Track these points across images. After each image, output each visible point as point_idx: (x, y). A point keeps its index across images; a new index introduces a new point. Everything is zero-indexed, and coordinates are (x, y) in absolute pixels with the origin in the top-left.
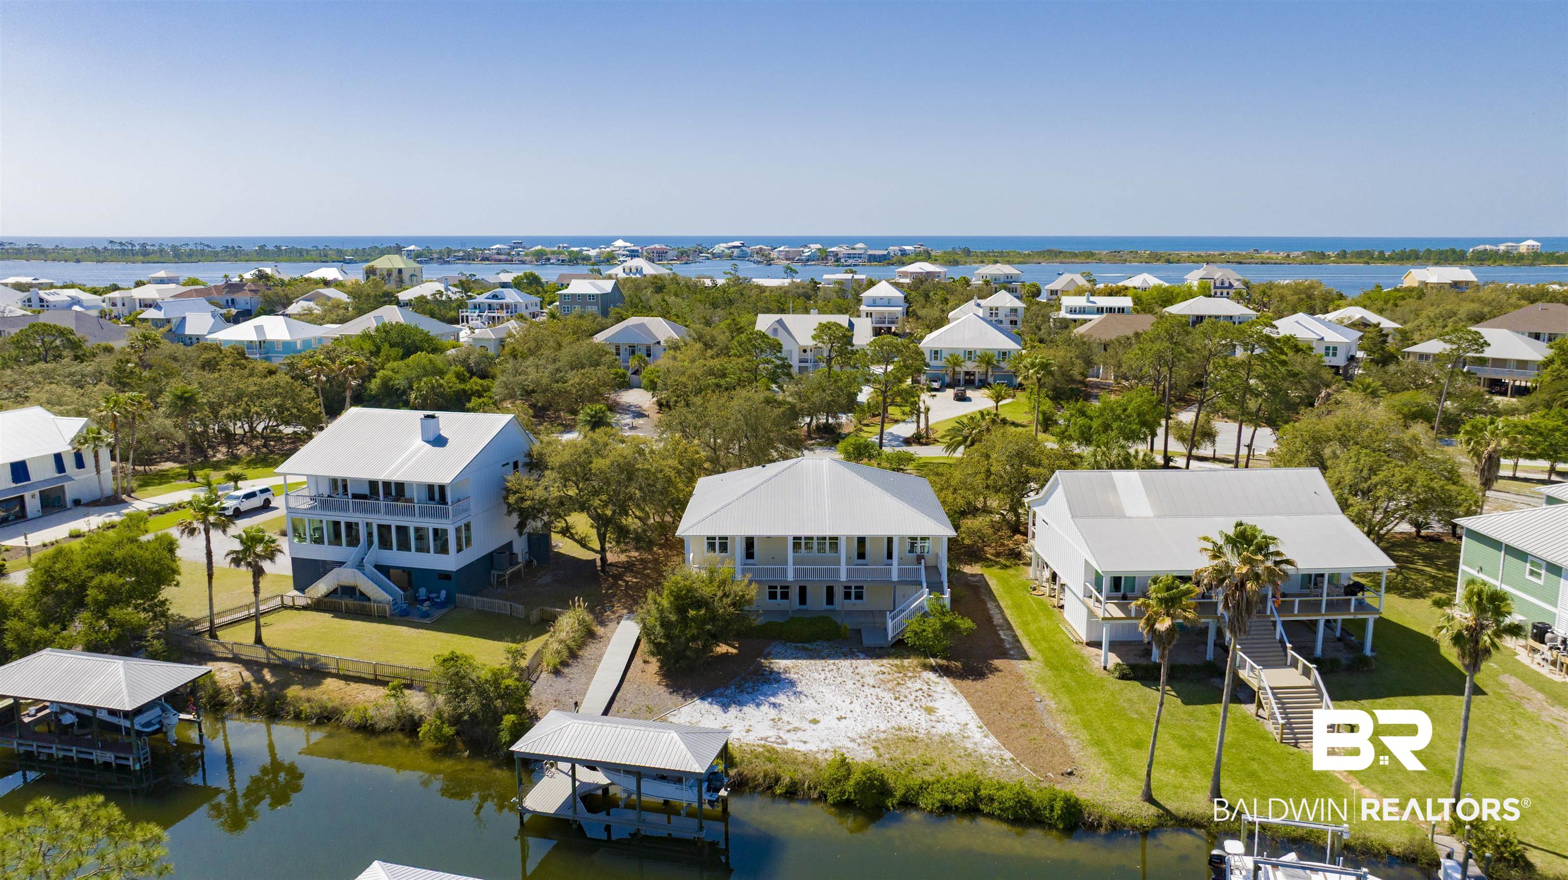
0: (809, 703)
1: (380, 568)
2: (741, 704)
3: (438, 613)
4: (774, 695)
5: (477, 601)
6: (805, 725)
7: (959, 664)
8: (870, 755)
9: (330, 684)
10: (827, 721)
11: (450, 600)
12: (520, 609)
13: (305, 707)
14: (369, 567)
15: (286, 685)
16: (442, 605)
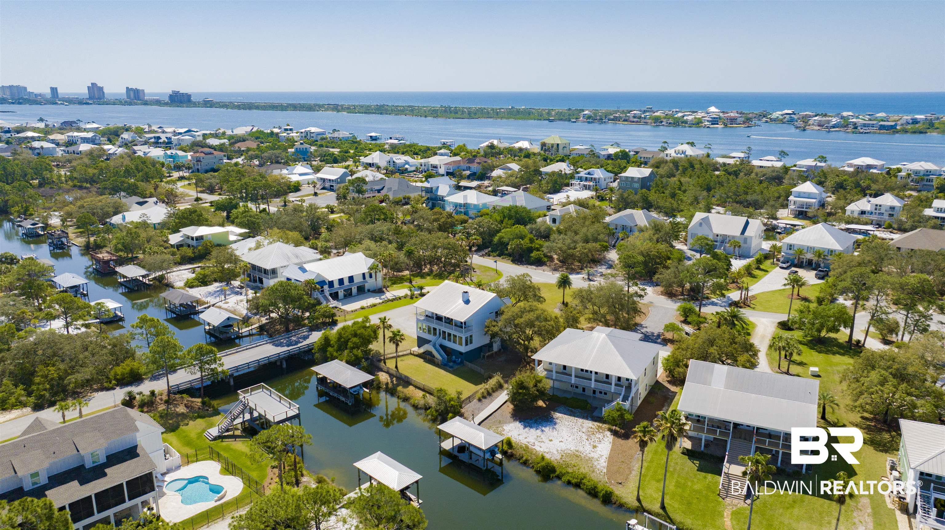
0: (555, 433)
1: (441, 346)
2: (531, 427)
3: (456, 367)
4: (545, 427)
5: (469, 365)
6: (547, 441)
7: (623, 431)
8: (558, 457)
9: (411, 388)
10: (556, 442)
11: (462, 362)
12: (482, 371)
13: (401, 395)
14: (437, 346)
15: (398, 385)
16: (459, 364)
